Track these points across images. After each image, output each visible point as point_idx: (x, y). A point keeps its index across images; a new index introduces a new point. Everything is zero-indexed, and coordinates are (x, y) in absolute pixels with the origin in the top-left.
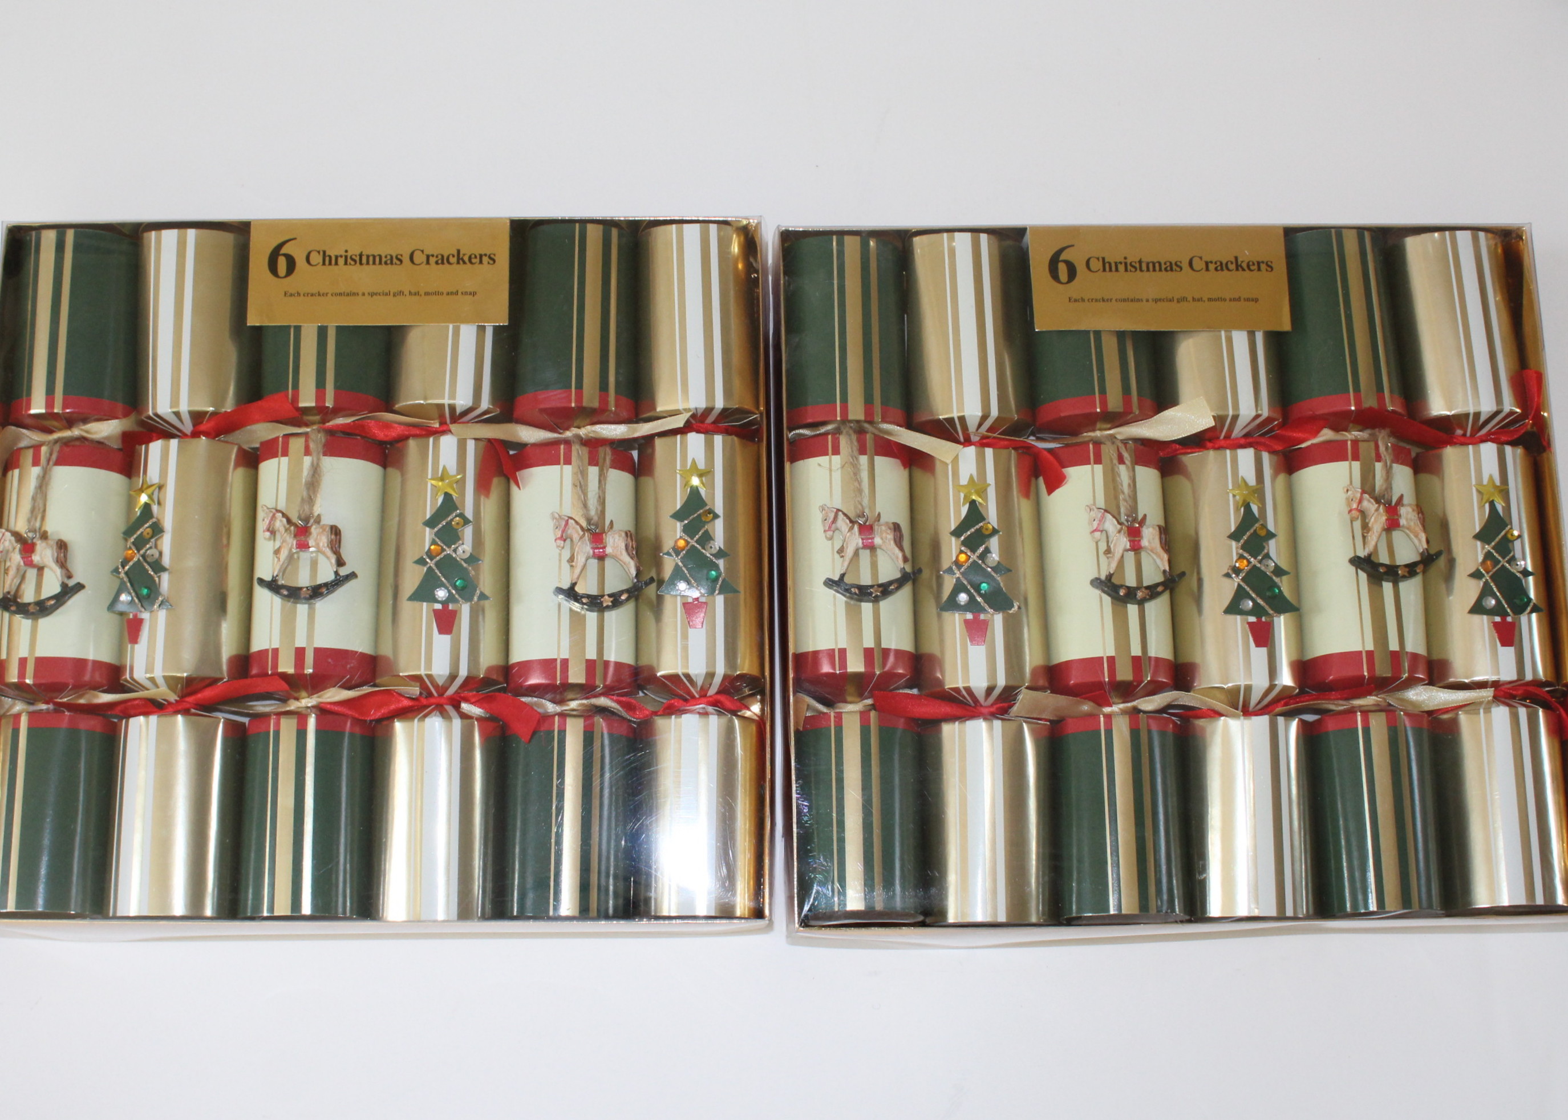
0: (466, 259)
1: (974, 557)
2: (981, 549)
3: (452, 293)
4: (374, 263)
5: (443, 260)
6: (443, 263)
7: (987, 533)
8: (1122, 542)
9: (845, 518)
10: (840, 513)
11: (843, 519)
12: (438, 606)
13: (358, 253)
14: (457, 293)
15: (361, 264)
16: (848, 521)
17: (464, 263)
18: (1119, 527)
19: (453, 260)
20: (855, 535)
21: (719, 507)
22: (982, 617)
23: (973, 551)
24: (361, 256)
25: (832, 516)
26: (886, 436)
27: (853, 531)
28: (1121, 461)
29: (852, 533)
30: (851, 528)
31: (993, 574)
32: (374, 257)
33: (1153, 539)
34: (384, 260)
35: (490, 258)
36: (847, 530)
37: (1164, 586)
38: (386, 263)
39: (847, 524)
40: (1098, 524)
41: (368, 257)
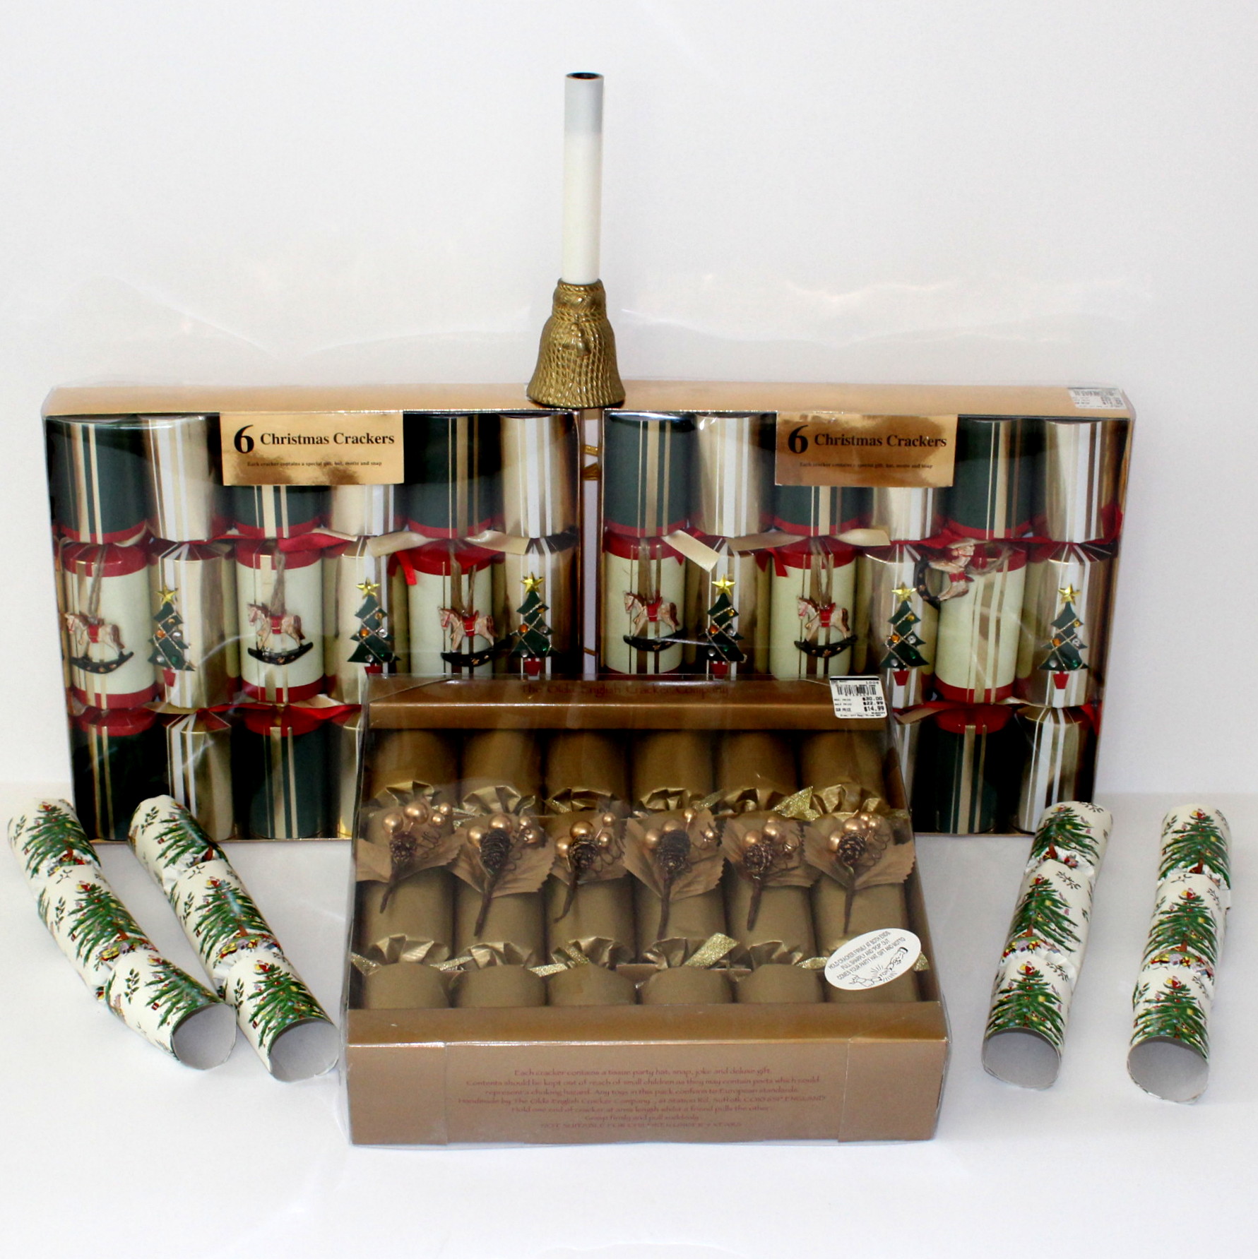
0: (374, 440)
1: (721, 629)
2: (726, 625)
3: (364, 464)
4: (309, 443)
5: (357, 441)
6: (357, 442)
7: (731, 615)
8: (817, 623)
12: (368, 665)
13: (297, 435)
14: (368, 464)
15: (300, 443)
17: (372, 442)
18: (816, 612)
19: (364, 440)
21: (548, 603)
22: (724, 663)
23: (721, 625)
24: (299, 437)
31: (732, 640)
32: (309, 439)
33: (838, 619)
34: (316, 440)
35: (390, 439)
38: (317, 443)
40: (803, 611)
41: (304, 438)
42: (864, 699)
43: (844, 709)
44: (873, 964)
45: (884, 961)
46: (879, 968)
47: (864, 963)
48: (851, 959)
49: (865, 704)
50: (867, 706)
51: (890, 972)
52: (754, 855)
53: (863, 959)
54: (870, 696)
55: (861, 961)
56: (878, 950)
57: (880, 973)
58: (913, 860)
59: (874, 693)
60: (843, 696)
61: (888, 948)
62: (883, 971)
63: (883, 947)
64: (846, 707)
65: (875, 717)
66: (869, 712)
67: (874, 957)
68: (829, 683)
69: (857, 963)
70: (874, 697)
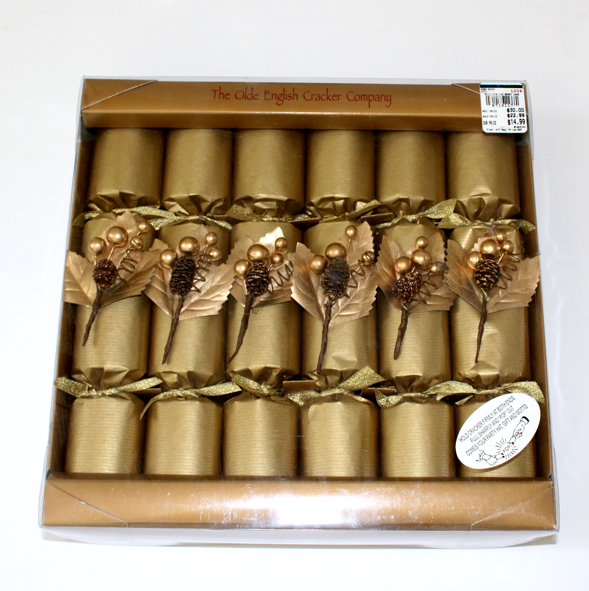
42: (508, 110)
43: (491, 122)
44: (497, 437)
45: (507, 433)
46: (503, 441)
47: (490, 436)
48: (480, 430)
49: (508, 116)
50: (510, 118)
51: (512, 447)
52: (404, 291)
53: (490, 431)
54: (514, 107)
55: (487, 433)
56: (503, 419)
57: (503, 448)
58: (538, 280)
59: (517, 104)
60: (490, 107)
61: (512, 418)
62: (506, 445)
63: (508, 415)
64: (492, 119)
65: (517, 132)
66: (512, 126)
67: (499, 429)
68: (479, 91)
69: (484, 435)
70: (517, 108)
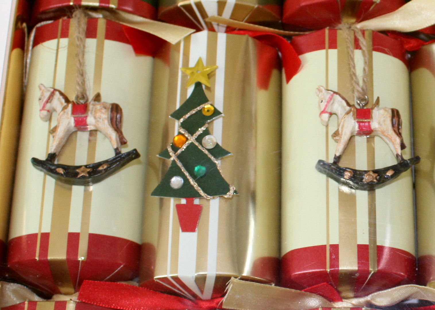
1: (192, 139)
2: (201, 130)
7: (209, 114)
9: (61, 97)
10: (57, 93)
11: (59, 99)
16: (63, 101)
18: (348, 108)
20: (68, 114)
22: (197, 201)
23: (192, 133)
25: (47, 95)
26: (121, 23)
27: (66, 110)
28: (357, 46)
29: (65, 112)
30: (65, 108)
31: (210, 156)
33: (384, 121)
36: (61, 109)
37: (394, 170)
39: (62, 104)
40: (326, 106)
